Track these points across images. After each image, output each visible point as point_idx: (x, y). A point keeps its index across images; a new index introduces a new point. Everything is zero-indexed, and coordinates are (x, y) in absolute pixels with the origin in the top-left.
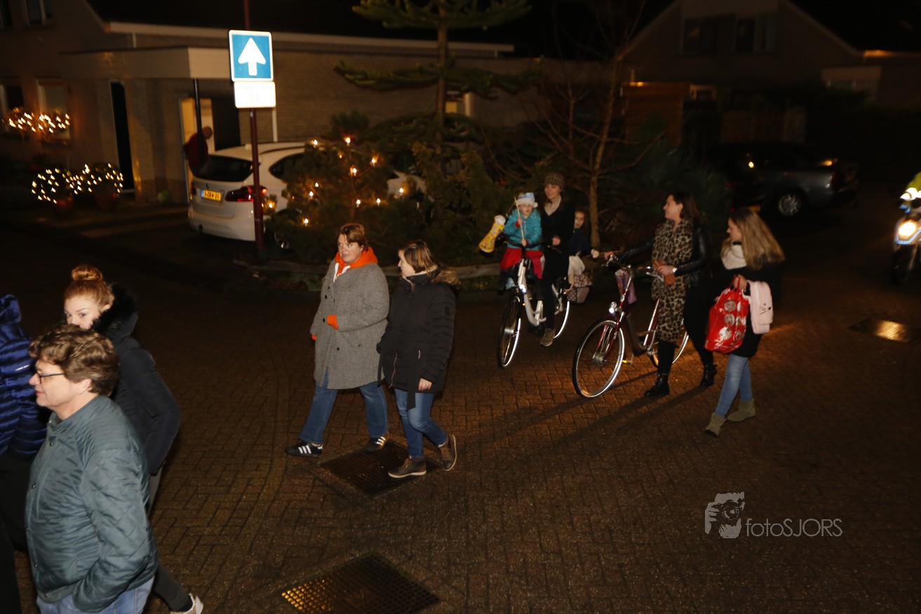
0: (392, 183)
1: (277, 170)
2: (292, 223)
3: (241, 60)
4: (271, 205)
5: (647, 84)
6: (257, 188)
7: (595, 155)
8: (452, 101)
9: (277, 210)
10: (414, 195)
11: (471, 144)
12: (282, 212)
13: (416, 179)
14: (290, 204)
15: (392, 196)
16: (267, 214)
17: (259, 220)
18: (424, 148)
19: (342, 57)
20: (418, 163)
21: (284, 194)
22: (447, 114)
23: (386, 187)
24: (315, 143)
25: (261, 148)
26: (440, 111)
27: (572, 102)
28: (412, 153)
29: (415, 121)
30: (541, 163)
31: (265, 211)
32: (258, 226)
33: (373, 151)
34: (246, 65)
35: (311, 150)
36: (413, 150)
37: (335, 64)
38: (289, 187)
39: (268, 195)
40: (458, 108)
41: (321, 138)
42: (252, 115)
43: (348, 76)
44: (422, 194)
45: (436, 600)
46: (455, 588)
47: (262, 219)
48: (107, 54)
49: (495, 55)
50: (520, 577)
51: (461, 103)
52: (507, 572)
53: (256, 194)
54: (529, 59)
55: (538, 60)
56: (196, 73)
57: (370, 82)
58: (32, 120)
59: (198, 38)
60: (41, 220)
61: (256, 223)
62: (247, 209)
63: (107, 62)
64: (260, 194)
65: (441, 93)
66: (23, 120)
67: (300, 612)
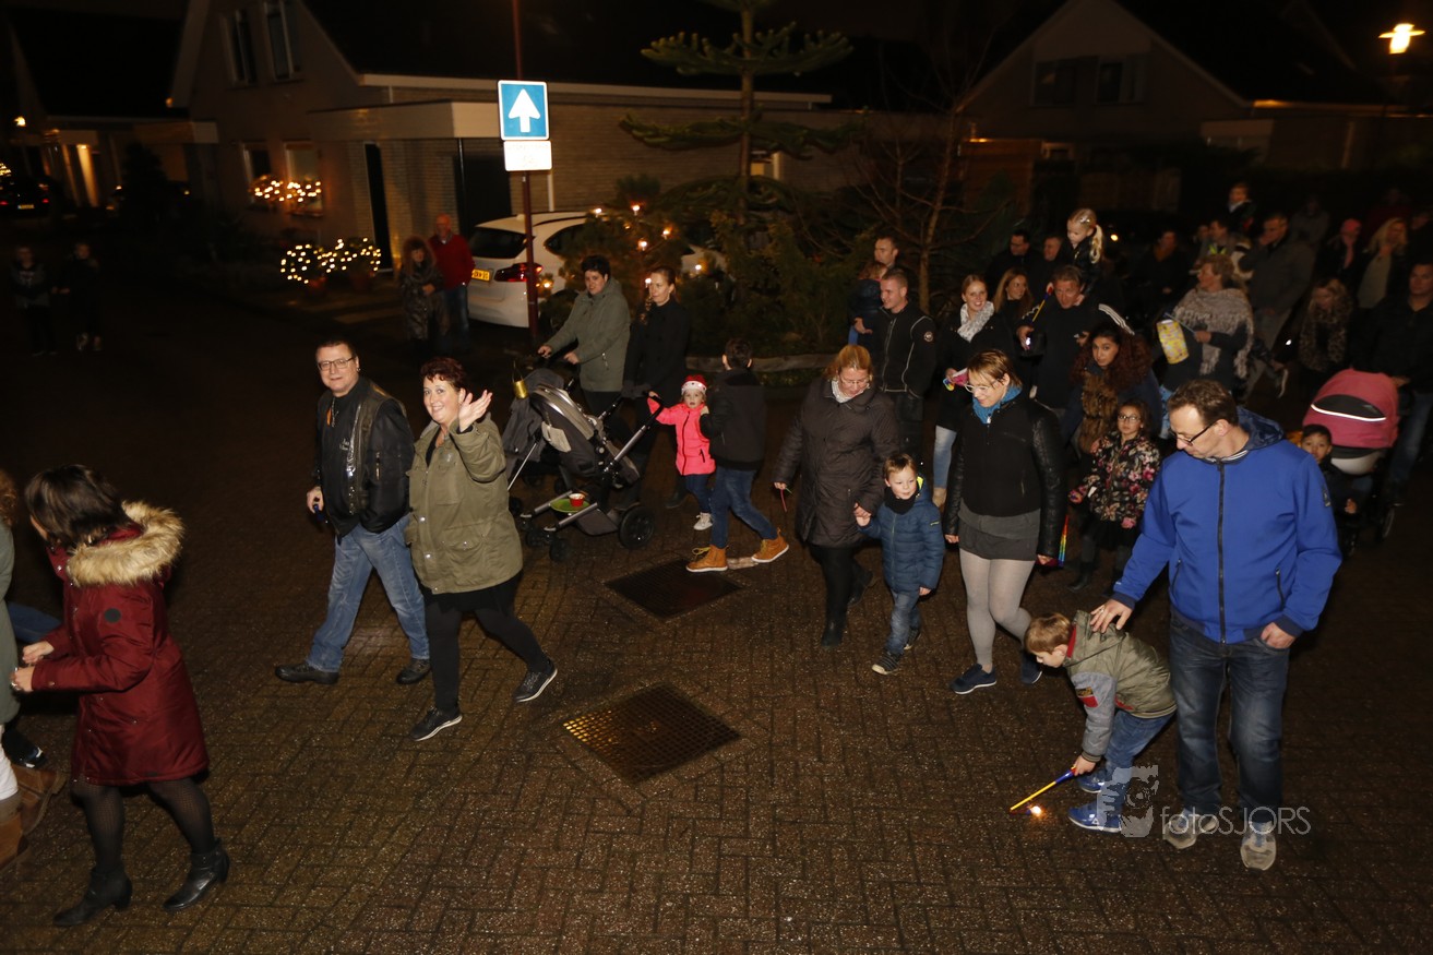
0: (686, 259)
1: (554, 244)
3: (512, 115)
4: (547, 285)
5: (991, 140)
6: (531, 265)
7: (927, 225)
8: (759, 162)
9: (554, 292)
10: (713, 273)
11: (780, 213)
12: (559, 294)
13: (715, 254)
14: (568, 284)
15: (686, 275)
16: (542, 296)
17: (533, 303)
18: (725, 218)
19: (629, 110)
20: (717, 236)
21: (561, 273)
22: (752, 177)
23: (679, 263)
24: (598, 211)
25: (536, 219)
26: (744, 174)
27: (901, 163)
28: (710, 223)
29: (714, 186)
30: (863, 235)
31: (540, 292)
32: (532, 310)
33: (666, 221)
34: (517, 120)
35: (593, 220)
36: (711, 220)
37: (621, 119)
38: (568, 264)
39: (543, 273)
40: (766, 170)
41: (605, 206)
42: (524, 179)
43: (635, 132)
44: (722, 273)
45: (736, 736)
46: (758, 723)
47: (536, 301)
48: (361, 111)
49: (810, 107)
50: (832, 712)
51: (769, 165)
52: (817, 706)
53: (530, 272)
54: (850, 111)
55: (861, 112)
56: (461, 131)
57: (662, 140)
58: (280, 188)
59: (463, 90)
60: (292, 303)
61: (530, 307)
62: (520, 290)
63: (362, 120)
64: (535, 272)
65: (745, 153)
66: (270, 189)
67: (584, 744)
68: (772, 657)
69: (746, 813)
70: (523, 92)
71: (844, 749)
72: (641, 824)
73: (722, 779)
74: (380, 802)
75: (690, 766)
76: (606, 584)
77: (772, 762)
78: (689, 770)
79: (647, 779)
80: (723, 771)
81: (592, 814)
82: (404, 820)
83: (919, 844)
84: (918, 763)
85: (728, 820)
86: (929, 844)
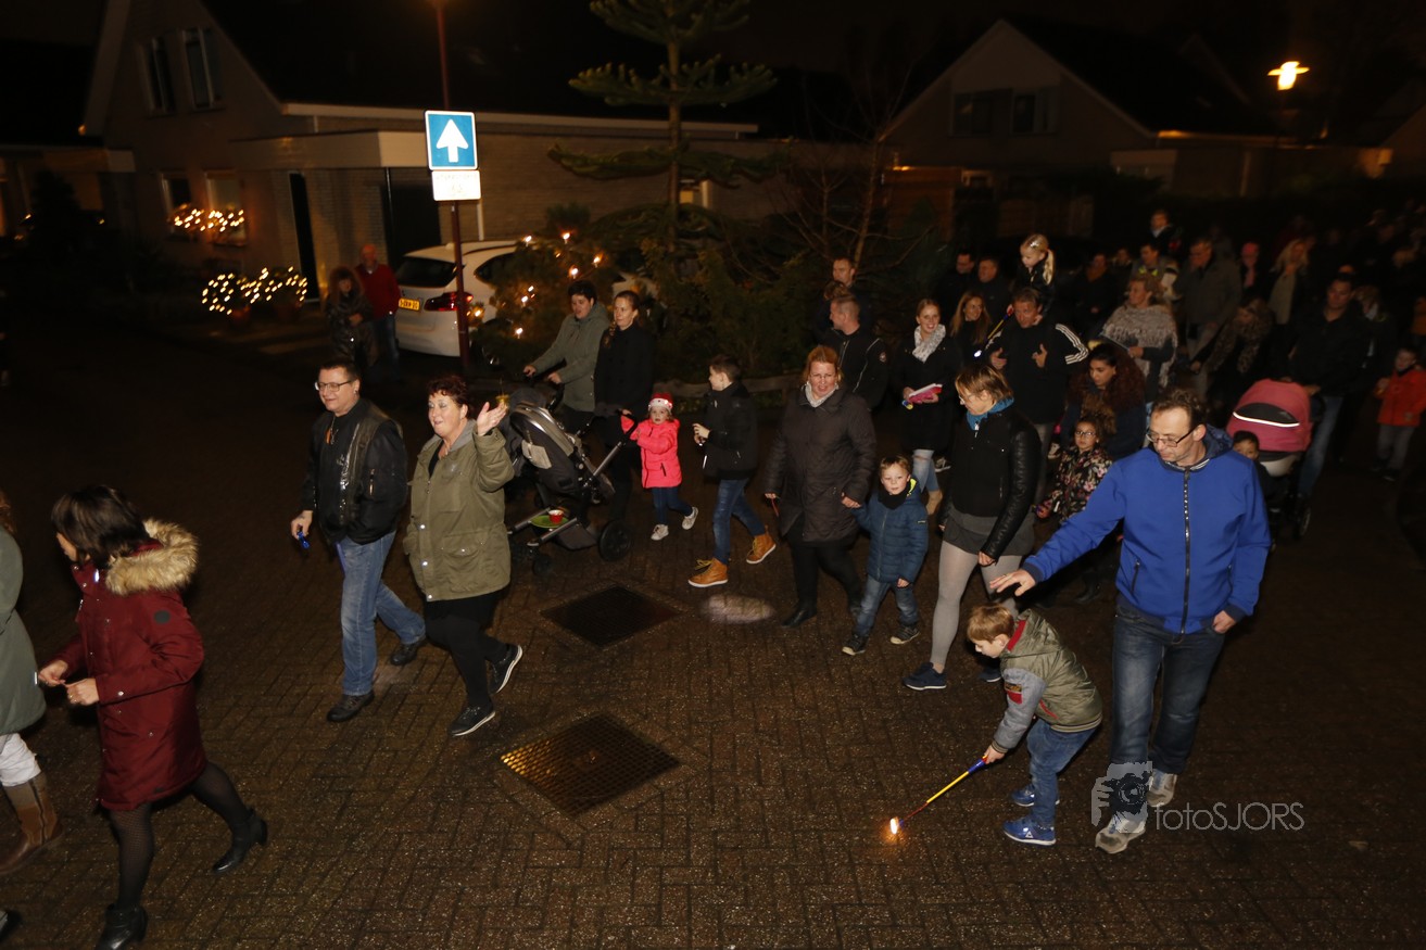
1: (484, 273)
2: (503, 334)
3: (440, 145)
4: (478, 313)
5: (913, 168)
6: (461, 294)
8: (687, 189)
9: (485, 320)
11: (710, 241)
12: (490, 323)
14: (498, 314)
16: (473, 324)
17: (463, 332)
18: (655, 246)
19: (558, 140)
20: (648, 264)
21: (492, 301)
22: (681, 204)
24: (528, 239)
25: (466, 247)
26: (673, 202)
27: (826, 191)
28: (641, 251)
29: (643, 214)
30: (791, 262)
31: (471, 320)
32: (463, 338)
33: (596, 249)
34: (445, 151)
35: (524, 249)
36: (642, 248)
37: (549, 149)
38: (498, 293)
39: (474, 303)
40: (695, 197)
41: (535, 235)
42: (453, 209)
43: (564, 162)
44: (654, 300)
45: (675, 763)
46: (697, 749)
47: (467, 330)
48: (285, 140)
49: (737, 136)
50: (771, 736)
51: (698, 193)
52: (756, 730)
53: (460, 301)
54: (775, 140)
55: (787, 140)
56: (388, 160)
57: (592, 169)
58: (201, 217)
59: (389, 120)
60: (215, 334)
61: (460, 336)
62: (450, 319)
63: (285, 149)
64: (465, 301)
65: (674, 182)
66: (190, 218)
67: (522, 778)
68: (710, 682)
69: (687, 841)
70: (451, 125)
71: (784, 771)
72: (581, 856)
73: (663, 808)
74: (310, 846)
75: (630, 795)
76: (542, 613)
77: (711, 788)
78: (629, 800)
79: (586, 810)
80: (663, 800)
81: (531, 849)
82: (336, 864)
83: (860, 864)
84: (857, 783)
85: (669, 849)
86: (870, 864)
